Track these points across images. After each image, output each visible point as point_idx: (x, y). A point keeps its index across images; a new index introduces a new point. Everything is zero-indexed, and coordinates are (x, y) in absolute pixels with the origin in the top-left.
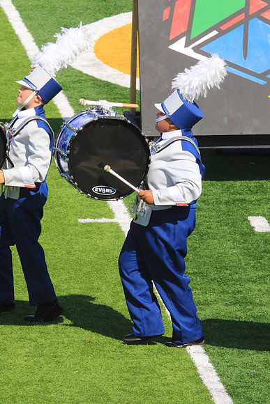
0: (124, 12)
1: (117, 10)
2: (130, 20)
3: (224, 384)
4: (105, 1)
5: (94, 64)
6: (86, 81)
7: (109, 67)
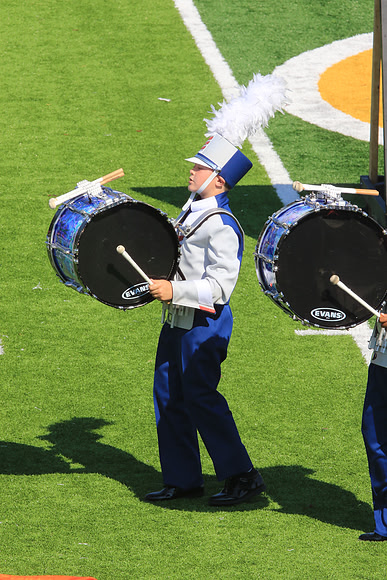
0: (361, 33)
1: (352, 30)
2: (370, 45)
4: (334, 17)
5: (319, 108)
6: (306, 132)
7: (340, 112)
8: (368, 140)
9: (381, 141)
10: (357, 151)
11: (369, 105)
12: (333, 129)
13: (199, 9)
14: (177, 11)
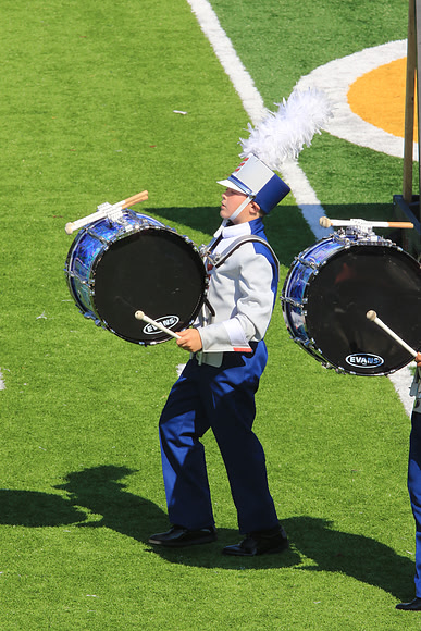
0: (394, 40)
1: (384, 36)
2: (404, 53)
4: (365, 22)
5: (348, 122)
6: (334, 147)
7: (371, 126)
8: (402, 156)
9: (415, 157)
10: (389, 168)
11: (402, 117)
12: (363, 144)
13: (218, 14)
14: (193, 15)
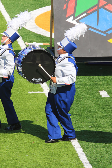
0: (47, 6)
1: (44, 5)
2: (50, 9)
3: (89, 160)
4: (39, 1)
5: (35, 28)
6: (31, 34)
7: (41, 29)
8: (49, 37)
9: (53, 37)
10: (46, 40)
11: (50, 27)
12: (39, 34)
